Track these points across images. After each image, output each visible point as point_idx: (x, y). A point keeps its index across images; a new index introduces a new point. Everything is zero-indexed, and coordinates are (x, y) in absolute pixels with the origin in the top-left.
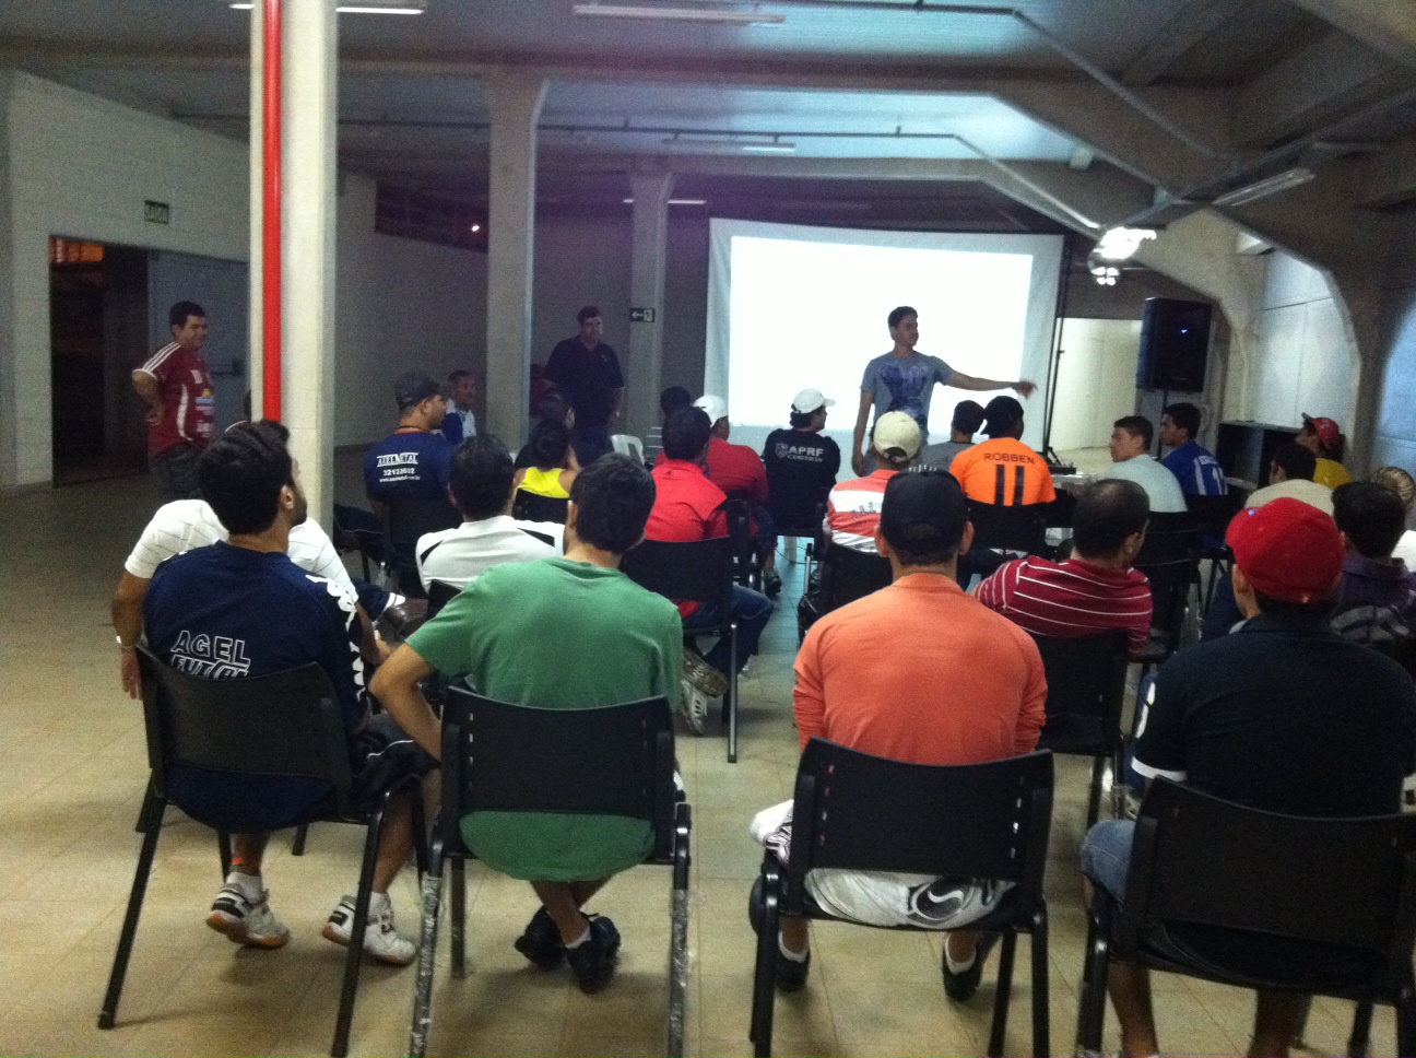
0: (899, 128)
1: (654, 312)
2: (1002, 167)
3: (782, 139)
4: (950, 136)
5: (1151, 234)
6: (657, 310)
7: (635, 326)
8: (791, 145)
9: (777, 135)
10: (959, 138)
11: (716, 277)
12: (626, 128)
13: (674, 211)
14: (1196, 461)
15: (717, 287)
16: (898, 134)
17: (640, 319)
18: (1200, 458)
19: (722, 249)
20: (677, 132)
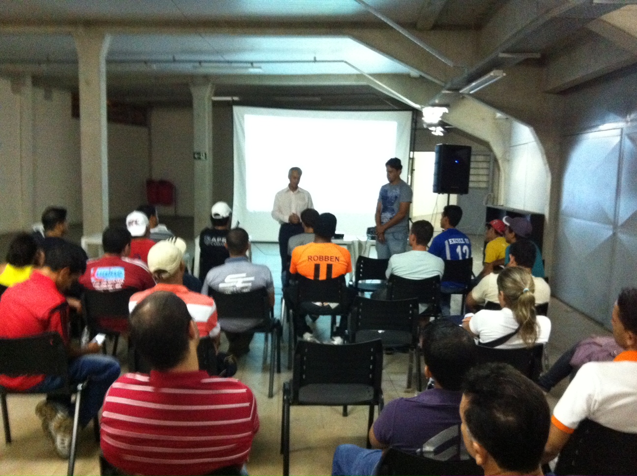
0: (315, 58)
1: (205, 154)
2: (370, 77)
3: (255, 65)
4: (342, 61)
5: (445, 110)
6: (207, 153)
7: (197, 162)
8: (260, 68)
9: (252, 63)
10: (346, 62)
11: (237, 135)
12: (174, 61)
13: (215, 104)
14: (446, 242)
15: (238, 141)
16: (315, 61)
17: (199, 158)
18: (450, 240)
19: (240, 122)
20: (200, 62)
